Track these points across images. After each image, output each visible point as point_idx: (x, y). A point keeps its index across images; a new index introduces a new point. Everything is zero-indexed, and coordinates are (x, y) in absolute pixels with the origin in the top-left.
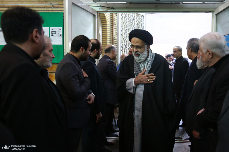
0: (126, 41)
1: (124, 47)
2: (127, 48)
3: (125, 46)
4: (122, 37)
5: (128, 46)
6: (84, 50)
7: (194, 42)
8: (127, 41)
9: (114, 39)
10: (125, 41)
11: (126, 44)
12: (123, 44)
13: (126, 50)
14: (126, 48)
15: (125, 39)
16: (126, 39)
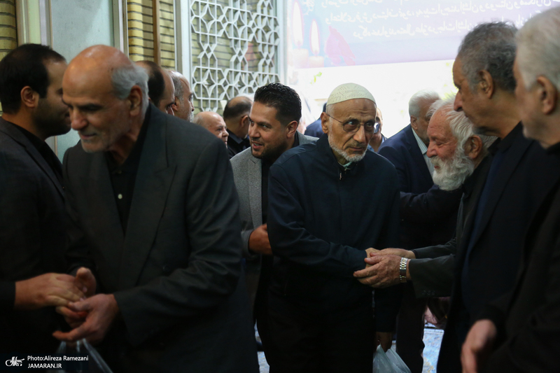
0: (209, 56)
1: (204, 82)
2: (216, 84)
3: (209, 79)
4: (195, 38)
5: (217, 78)
6: (36, 97)
7: (504, 42)
8: (212, 57)
9: (161, 47)
10: (205, 56)
11: (209, 68)
12: (198, 70)
13: (210, 95)
14: (212, 84)
15: (205, 47)
16: (208, 50)
